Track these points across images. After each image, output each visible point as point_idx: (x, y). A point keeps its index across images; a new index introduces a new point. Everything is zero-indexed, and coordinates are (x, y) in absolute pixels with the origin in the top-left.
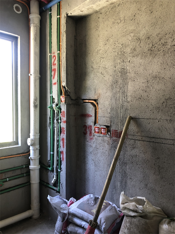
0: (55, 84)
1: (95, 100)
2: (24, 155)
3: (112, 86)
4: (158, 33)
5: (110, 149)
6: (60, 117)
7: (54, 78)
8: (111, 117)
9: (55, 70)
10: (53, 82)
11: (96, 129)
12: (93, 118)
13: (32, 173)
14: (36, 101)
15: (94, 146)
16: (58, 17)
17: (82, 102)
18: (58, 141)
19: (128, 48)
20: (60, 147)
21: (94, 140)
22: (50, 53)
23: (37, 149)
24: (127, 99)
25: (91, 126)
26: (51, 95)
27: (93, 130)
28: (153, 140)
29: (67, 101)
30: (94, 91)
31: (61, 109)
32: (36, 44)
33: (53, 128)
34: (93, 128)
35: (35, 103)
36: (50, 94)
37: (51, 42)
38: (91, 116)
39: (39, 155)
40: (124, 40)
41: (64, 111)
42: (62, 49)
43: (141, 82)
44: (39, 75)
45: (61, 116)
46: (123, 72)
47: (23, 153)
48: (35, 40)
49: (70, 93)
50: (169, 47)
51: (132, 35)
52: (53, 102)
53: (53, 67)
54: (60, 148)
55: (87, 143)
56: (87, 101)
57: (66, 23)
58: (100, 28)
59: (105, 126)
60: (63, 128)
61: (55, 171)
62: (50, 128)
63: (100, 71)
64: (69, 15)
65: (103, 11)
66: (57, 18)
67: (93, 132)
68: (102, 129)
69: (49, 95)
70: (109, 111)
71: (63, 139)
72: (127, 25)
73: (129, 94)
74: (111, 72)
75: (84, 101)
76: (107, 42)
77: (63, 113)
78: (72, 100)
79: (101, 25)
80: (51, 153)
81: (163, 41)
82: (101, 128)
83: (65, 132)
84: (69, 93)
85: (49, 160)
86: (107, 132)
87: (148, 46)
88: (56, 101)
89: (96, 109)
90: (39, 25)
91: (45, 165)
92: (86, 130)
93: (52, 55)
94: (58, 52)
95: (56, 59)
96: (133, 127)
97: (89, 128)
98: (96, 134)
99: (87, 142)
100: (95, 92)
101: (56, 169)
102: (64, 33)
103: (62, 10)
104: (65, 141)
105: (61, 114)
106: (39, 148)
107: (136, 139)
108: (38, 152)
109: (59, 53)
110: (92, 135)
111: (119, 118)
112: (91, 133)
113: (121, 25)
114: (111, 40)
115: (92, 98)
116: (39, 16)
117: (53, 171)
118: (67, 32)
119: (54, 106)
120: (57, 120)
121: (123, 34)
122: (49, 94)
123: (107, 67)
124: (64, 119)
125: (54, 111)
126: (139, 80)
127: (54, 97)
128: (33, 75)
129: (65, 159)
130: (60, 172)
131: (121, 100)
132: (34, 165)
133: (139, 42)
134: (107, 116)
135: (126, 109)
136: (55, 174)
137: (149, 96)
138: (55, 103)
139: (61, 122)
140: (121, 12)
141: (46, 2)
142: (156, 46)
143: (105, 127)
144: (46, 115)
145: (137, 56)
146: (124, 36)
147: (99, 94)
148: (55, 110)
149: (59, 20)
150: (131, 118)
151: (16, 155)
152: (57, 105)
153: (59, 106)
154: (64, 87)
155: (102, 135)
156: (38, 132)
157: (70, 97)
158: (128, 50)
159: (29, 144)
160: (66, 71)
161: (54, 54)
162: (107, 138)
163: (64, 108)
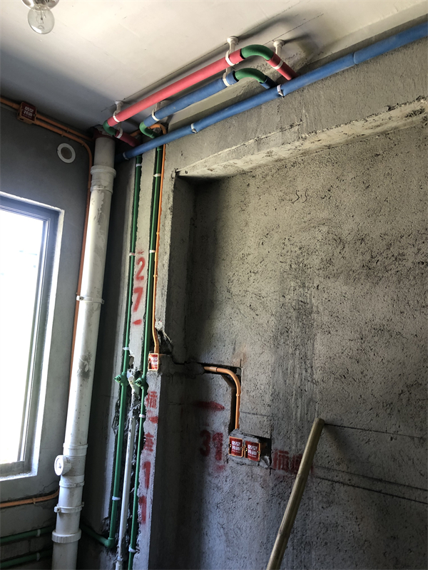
0: (137, 322)
1: (233, 369)
2: (41, 499)
3: (276, 338)
4: (383, 232)
5: (268, 501)
6: (144, 407)
7: (136, 309)
8: (272, 417)
9: (139, 290)
10: (134, 318)
11: (233, 443)
12: (227, 414)
13: (57, 552)
14: (86, 363)
15: (226, 487)
16: (156, 175)
17: (201, 370)
18: (133, 468)
19: (315, 257)
20: (138, 484)
21: (228, 472)
22: (131, 251)
23: (77, 486)
24: (312, 374)
25: (220, 435)
26: (126, 349)
27: (224, 446)
28: (379, 486)
29: (164, 367)
30: (231, 348)
31: (146, 386)
32: (100, 229)
33: (124, 432)
34: (226, 441)
35: (83, 366)
36: (124, 346)
37: (136, 228)
38: (223, 408)
39: (82, 501)
40: (304, 238)
41: (154, 393)
42: (161, 246)
43: (346, 337)
44: (100, 300)
45: (146, 403)
46: (303, 311)
47: (40, 495)
48: (99, 220)
49: (172, 346)
50: (409, 264)
51: (325, 229)
52: (130, 366)
53: (136, 284)
54: (138, 487)
55: (209, 478)
56: (213, 369)
57: (174, 191)
58: (250, 208)
59: (256, 437)
60: (149, 435)
61: (119, 550)
62: (116, 431)
63: (248, 300)
64: (182, 174)
65: (258, 172)
66: (155, 178)
67: (225, 450)
68: (249, 446)
69: (120, 349)
70: (268, 398)
71: (147, 465)
72: (313, 208)
73: (317, 364)
74: (273, 306)
75: (206, 368)
76: (265, 239)
77: (152, 396)
78: (176, 363)
79: (253, 202)
80: (114, 498)
82: (247, 443)
83: (154, 448)
84: (169, 347)
85: (106, 518)
86: (263, 455)
87: (361, 257)
88: (137, 363)
89: (234, 392)
90: (110, 188)
91: (94, 531)
92: (206, 443)
93: (137, 256)
94: (151, 251)
95: (146, 267)
96: (327, 447)
97: (214, 439)
98: (232, 456)
99: (209, 475)
100: (234, 349)
101: (122, 545)
102: (169, 211)
103: (165, 164)
104: (152, 471)
105: (147, 400)
106: (83, 484)
107: (336, 479)
108: (78, 492)
109: (153, 254)
110: (224, 458)
111: (293, 421)
112: (219, 453)
113: (298, 205)
114: (276, 237)
115: (226, 364)
116: (113, 171)
117: (113, 549)
118: (175, 210)
119: (130, 375)
120: (136, 413)
121: (303, 225)
122: (121, 345)
123: (264, 294)
124: (154, 412)
125: (129, 388)
126: (340, 333)
127: (132, 354)
128: (86, 298)
129: (148, 520)
130: (133, 554)
131: (297, 376)
132: (66, 530)
133: (340, 247)
134: (263, 412)
135: (311, 400)
136: (119, 558)
137: (365, 372)
138: (133, 370)
139: (144, 420)
140: (299, 179)
141: (131, 144)
143: (256, 441)
144: (110, 397)
145: (336, 276)
146: (304, 230)
147: (244, 355)
148: (131, 386)
149: (157, 184)
150: (323, 425)
151: (23, 499)
152: (138, 374)
153: (143, 376)
154: (160, 333)
155: (247, 461)
156: (85, 439)
157: (172, 357)
158: (315, 261)
159: (59, 471)
160: (167, 295)
161: (141, 256)
162: (260, 470)
163: (155, 385)
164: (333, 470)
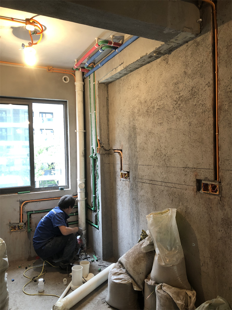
1: (121, 150)
3: (129, 139)
4: (150, 99)
5: (130, 191)
7: (93, 133)
8: (129, 164)
12: (120, 165)
15: (121, 189)
17: (113, 151)
19: (136, 109)
22: (90, 112)
24: (137, 149)
25: (118, 172)
28: (151, 182)
29: (101, 152)
30: (119, 143)
31: (97, 158)
33: (95, 174)
34: (120, 174)
36: (92, 146)
37: (91, 103)
38: (119, 163)
39: (85, 197)
40: (133, 103)
41: (99, 160)
42: (97, 109)
43: (143, 136)
44: (83, 131)
45: (98, 164)
46: (134, 128)
51: (138, 98)
52: (93, 152)
56: (116, 151)
57: (98, 89)
58: (121, 92)
59: (126, 171)
60: (99, 174)
62: (92, 174)
63: (122, 126)
66: (93, 84)
67: (120, 177)
70: (128, 159)
72: (135, 91)
73: (138, 146)
74: (128, 127)
76: (125, 103)
77: (99, 162)
78: (106, 150)
79: (122, 90)
80: (93, 196)
81: (153, 105)
84: (103, 145)
85: (92, 202)
86: (128, 177)
87: (145, 108)
88: (95, 151)
89: (121, 158)
90: (83, 90)
92: (116, 175)
93: (92, 114)
98: (122, 179)
99: (117, 185)
103: (95, 78)
106: (85, 191)
107: (143, 182)
109: (95, 113)
113: (132, 90)
114: (127, 102)
115: (118, 149)
118: (99, 96)
121: (133, 97)
123: (125, 123)
124: (99, 166)
127: (93, 148)
128: (78, 131)
131: (134, 150)
133: (141, 105)
134: (127, 163)
137: (148, 147)
139: (98, 169)
142: (149, 108)
143: (126, 173)
144: (89, 163)
145: (141, 115)
146: (133, 99)
147: (122, 145)
149: (94, 86)
152: (95, 155)
155: (125, 180)
157: (104, 148)
158: (136, 111)
162: (127, 182)
163: (99, 158)
164: (142, 179)
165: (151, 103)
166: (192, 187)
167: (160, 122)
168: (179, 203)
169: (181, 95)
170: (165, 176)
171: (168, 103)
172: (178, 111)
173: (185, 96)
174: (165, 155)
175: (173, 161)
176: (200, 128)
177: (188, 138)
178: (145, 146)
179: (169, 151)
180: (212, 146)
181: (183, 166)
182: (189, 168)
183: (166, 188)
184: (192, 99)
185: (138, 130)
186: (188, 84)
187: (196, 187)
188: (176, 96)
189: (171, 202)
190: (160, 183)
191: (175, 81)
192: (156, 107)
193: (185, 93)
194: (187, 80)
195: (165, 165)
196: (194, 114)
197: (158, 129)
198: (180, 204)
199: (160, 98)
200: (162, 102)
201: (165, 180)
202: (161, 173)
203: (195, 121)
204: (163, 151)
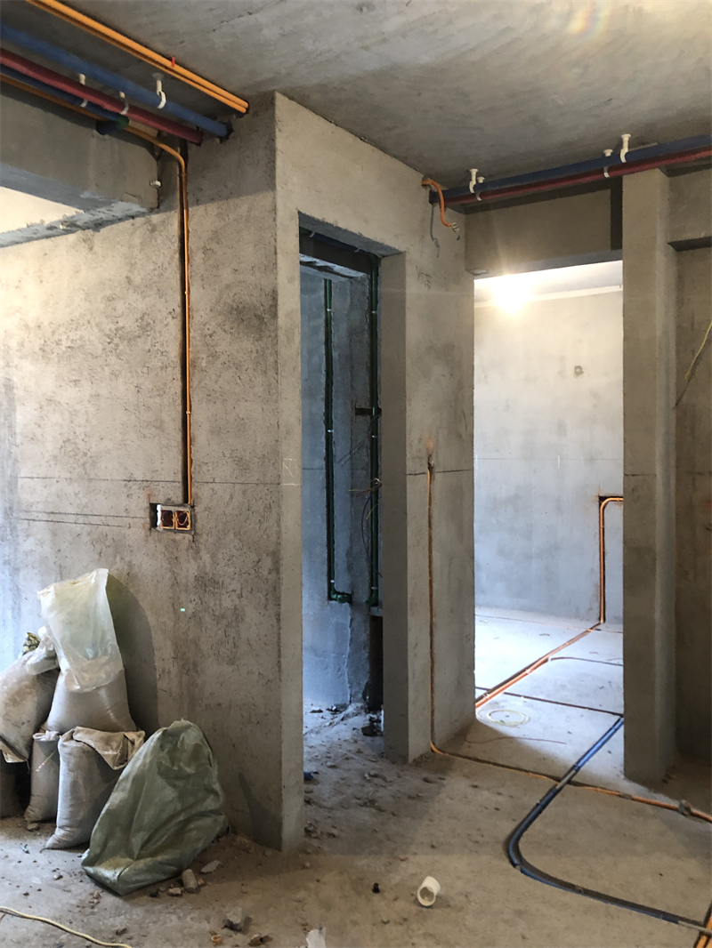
4: (50, 321)
19: (14, 340)
24: (15, 439)
28: (52, 517)
40: (7, 323)
43: (33, 408)
46: (9, 387)
50: (64, 348)
72: (11, 296)
87: (39, 342)
107: (31, 518)
121: (6, 311)
126: (30, 404)
133: (28, 332)
142: (49, 343)
145: (26, 357)
164: (30, 511)
165: (53, 333)
166: (142, 521)
167: (74, 378)
168: (115, 556)
169: (120, 324)
170: (84, 501)
171: (93, 337)
172: (113, 359)
173: (129, 329)
174: (85, 454)
175: (103, 467)
176: (157, 400)
177: (134, 417)
178: (38, 432)
179: (93, 446)
180: (179, 437)
181: (125, 478)
182: (136, 481)
183: (87, 528)
184: (142, 338)
185: (19, 393)
186: (134, 305)
187: (148, 520)
188: (109, 327)
189: (97, 557)
190: (72, 519)
191: (108, 293)
192: (65, 343)
193: (129, 324)
194: (133, 297)
195: (86, 477)
196: (145, 370)
197: (68, 394)
198: (118, 559)
199: (74, 324)
200: (79, 333)
201: (85, 509)
202: (76, 495)
203: (147, 384)
204: (82, 446)
